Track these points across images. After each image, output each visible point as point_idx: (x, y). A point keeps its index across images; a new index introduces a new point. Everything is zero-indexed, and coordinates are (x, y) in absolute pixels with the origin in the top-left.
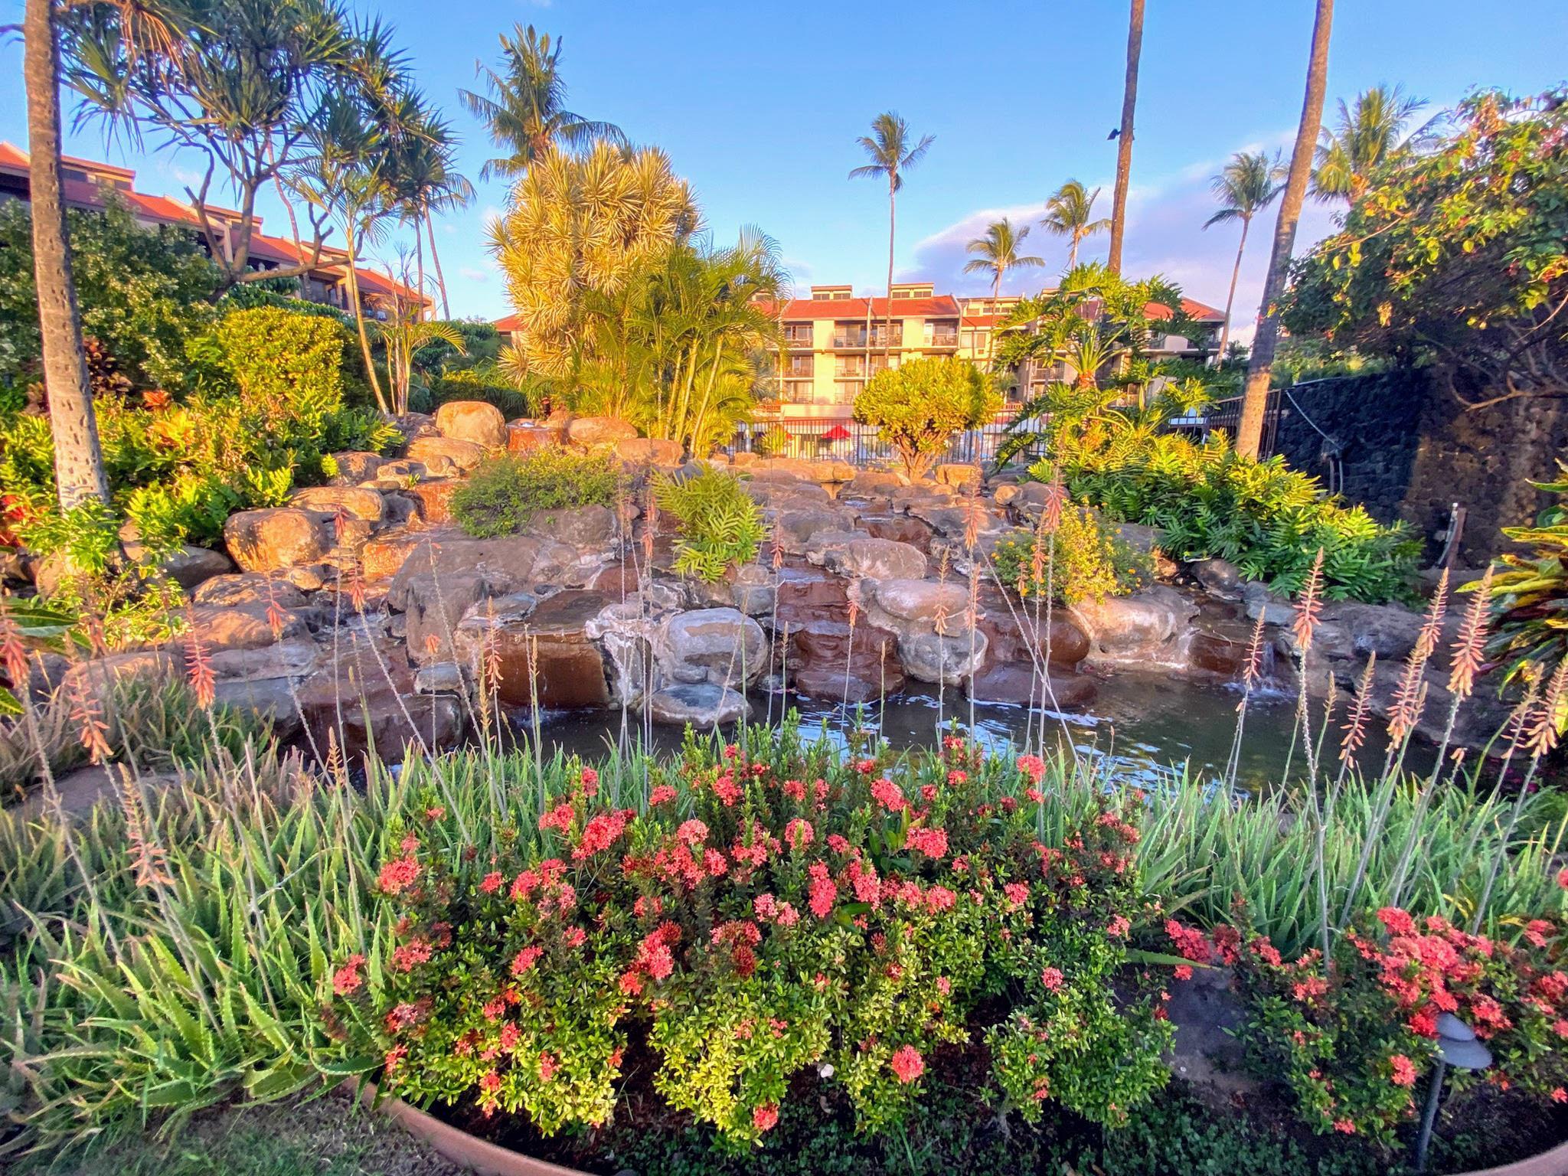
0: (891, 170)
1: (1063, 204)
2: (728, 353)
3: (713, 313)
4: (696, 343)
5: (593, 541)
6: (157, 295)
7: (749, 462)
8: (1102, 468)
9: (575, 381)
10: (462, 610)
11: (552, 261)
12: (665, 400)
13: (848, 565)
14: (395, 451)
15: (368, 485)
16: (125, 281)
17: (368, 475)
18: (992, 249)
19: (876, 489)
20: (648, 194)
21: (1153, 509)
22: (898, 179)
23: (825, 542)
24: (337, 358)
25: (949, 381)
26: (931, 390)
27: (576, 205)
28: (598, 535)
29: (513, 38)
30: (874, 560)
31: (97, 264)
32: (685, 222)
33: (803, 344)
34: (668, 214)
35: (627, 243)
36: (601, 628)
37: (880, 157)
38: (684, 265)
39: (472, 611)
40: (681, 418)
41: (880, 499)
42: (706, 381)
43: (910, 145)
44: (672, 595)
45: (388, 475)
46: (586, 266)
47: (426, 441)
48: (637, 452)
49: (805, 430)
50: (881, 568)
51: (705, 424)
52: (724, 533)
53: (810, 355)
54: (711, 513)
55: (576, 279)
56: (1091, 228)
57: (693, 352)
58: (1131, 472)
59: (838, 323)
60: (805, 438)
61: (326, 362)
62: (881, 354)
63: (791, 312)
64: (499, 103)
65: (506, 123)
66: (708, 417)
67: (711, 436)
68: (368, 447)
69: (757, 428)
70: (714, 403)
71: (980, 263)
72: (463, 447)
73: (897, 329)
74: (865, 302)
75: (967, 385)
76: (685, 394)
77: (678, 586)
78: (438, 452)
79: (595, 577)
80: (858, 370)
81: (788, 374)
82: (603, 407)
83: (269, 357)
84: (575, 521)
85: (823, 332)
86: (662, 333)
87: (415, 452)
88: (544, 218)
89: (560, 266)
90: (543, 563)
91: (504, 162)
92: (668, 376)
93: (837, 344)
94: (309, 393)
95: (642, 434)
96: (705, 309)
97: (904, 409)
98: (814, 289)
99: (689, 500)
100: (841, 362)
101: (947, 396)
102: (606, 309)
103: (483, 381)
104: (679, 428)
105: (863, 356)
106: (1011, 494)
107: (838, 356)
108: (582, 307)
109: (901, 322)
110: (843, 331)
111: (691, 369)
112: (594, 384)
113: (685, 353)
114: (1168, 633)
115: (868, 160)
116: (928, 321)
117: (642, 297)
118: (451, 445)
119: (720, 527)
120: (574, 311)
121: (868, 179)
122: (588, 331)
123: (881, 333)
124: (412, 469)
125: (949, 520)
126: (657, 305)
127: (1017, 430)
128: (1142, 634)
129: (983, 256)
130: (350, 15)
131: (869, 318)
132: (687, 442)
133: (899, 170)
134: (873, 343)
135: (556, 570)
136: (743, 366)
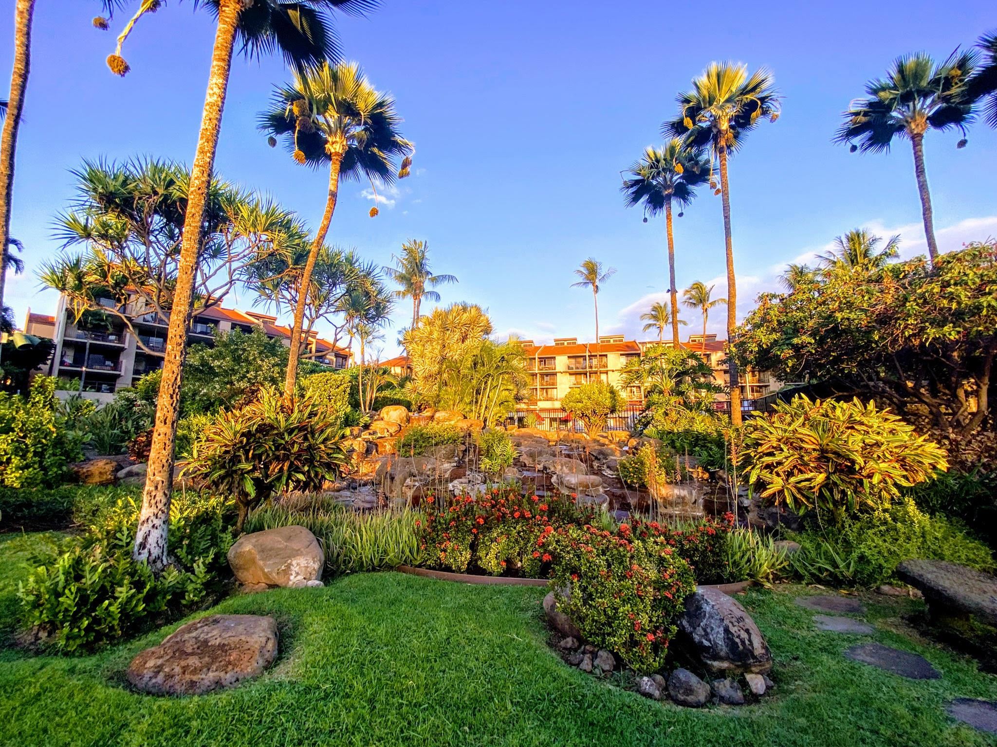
0: (593, 284)
1: (693, 293)
2: (505, 382)
3: (498, 367)
4: (490, 378)
5: (448, 458)
6: (273, 366)
7: (514, 429)
8: (676, 431)
9: (438, 396)
10: (405, 479)
11: (433, 349)
12: (477, 402)
13: (552, 469)
14: (366, 427)
15: (359, 439)
16: (262, 360)
17: (359, 436)
18: (655, 317)
19: (572, 441)
20: (473, 323)
21: (697, 448)
22: (597, 287)
23: (543, 460)
24: (348, 390)
25: (600, 393)
26: (593, 397)
27: (444, 329)
28: (449, 457)
29: (407, 245)
30: (562, 466)
31: (254, 354)
32: (487, 330)
33: (549, 369)
34: (480, 329)
35: (463, 342)
36: (453, 486)
37: (587, 278)
38: (486, 349)
39: (408, 480)
40: (483, 411)
41: (574, 445)
42: (494, 394)
43: (603, 271)
44: (479, 477)
45: (365, 435)
46: (447, 350)
47: (378, 422)
48: (464, 425)
49: (552, 415)
50: (565, 470)
51: (494, 413)
52: (499, 453)
53: (555, 374)
54: (495, 445)
55: (442, 356)
56: (711, 304)
57: (489, 383)
58: (687, 432)
59: (569, 357)
60: (553, 420)
61: (345, 391)
62: (596, 373)
63: (542, 352)
64: (400, 270)
65: (402, 278)
66: (495, 409)
67: (497, 417)
68: (358, 425)
69: (521, 414)
70: (498, 403)
71: (650, 325)
72: (393, 424)
73: (604, 359)
74: (585, 346)
75: (608, 395)
76: (485, 399)
77: (482, 475)
78: (383, 426)
79: (449, 473)
80: (583, 382)
81: (542, 385)
82: (449, 406)
83: (325, 390)
84: (443, 450)
85: (561, 362)
86: (477, 376)
87: (373, 427)
88: (431, 333)
89: (437, 351)
90: (429, 467)
91: (399, 292)
92: (478, 393)
93: (569, 368)
94: (339, 404)
95: (465, 418)
96: (495, 365)
97: (580, 405)
98: (555, 341)
99: (486, 441)
100: (573, 378)
101: (600, 399)
102: (455, 368)
103: (392, 396)
104: (482, 415)
105: (585, 374)
106: (635, 443)
107: (570, 374)
108: (444, 366)
109: (606, 356)
110: (573, 360)
111: (488, 390)
112: (446, 397)
113: (486, 383)
114: (693, 500)
115: (581, 279)
116: (621, 355)
117: (469, 363)
118: (388, 423)
119: (498, 451)
120: (440, 368)
121: (582, 289)
122: (445, 375)
123: (595, 361)
124: (374, 433)
125: (601, 452)
126: (475, 364)
127: (644, 414)
128: (682, 501)
129: (652, 322)
130: (360, 261)
131: (587, 354)
132: (485, 421)
133: (597, 283)
134: (591, 367)
135: (434, 469)
136: (511, 387)
